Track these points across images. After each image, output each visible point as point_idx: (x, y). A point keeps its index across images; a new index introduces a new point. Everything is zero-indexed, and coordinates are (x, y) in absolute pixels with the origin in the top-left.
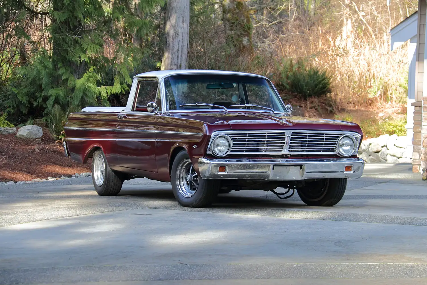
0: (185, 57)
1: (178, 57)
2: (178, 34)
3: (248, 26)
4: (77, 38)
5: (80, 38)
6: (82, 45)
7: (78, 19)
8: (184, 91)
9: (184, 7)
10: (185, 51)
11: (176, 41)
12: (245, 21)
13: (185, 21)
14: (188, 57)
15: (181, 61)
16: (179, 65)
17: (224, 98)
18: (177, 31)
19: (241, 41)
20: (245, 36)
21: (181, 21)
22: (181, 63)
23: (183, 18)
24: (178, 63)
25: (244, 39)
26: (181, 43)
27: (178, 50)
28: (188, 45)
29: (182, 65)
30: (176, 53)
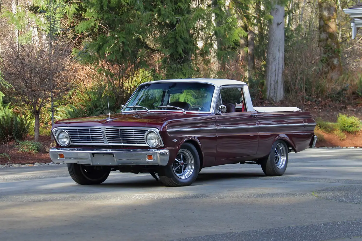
0: (280, 75)
1: (275, 75)
2: (275, 59)
3: (338, 50)
4: (179, 66)
5: (181, 66)
6: (182, 70)
7: (179, 53)
8: (281, 100)
9: (280, 40)
10: (281, 71)
11: (274, 64)
12: (336, 47)
13: (280, 50)
14: (283, 75)
15: (278, 78)
16: (276, 81)
17: (310, 103)
18: (275, 57)
19: (333, 62)
20: (335, 58)
21: (277, 50)
22: (278, 80)
23: (279, 47)
24: (275, 79)
25: (334, 60)
26: (277, 65)
27: (275, 70)
28: (283, 66)
29: (278, 81)
30: (274, 72)
